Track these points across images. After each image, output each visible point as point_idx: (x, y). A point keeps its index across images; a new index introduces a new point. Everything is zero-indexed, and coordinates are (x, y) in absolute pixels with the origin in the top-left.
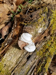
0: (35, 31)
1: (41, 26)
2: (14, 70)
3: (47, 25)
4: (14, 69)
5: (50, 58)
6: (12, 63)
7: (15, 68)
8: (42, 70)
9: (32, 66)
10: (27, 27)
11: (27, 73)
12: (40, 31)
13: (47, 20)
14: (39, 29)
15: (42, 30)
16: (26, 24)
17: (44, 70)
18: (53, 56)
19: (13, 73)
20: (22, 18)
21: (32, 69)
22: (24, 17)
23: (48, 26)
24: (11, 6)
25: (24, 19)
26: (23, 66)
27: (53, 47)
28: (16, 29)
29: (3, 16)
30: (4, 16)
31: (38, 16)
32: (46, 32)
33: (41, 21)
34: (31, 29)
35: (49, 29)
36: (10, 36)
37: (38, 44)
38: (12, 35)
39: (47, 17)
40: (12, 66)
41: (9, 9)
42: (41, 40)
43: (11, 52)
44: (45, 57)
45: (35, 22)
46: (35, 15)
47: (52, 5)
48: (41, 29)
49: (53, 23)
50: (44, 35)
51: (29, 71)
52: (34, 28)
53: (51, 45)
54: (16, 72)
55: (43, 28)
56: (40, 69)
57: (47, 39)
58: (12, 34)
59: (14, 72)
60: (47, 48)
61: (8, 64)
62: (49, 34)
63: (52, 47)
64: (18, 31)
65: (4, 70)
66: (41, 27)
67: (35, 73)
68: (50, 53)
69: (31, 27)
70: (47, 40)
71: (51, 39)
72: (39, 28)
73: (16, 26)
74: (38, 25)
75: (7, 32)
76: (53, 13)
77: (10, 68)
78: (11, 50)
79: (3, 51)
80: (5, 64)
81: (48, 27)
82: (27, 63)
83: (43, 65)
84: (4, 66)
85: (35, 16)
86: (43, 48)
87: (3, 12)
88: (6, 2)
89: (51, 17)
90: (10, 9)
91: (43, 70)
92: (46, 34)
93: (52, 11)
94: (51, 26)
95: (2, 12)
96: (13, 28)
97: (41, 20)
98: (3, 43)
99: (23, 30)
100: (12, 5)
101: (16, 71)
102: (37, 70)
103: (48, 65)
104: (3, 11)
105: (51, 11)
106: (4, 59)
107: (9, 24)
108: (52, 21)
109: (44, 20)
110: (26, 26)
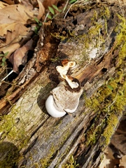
0: (83, 54)
1: (95, 44)
2: (36, 131)
3: (109, 44)
4: (37, 129)
5: (115, 116)
6: (34, 117)
7: (40, 127)
8: (97, 141)
9: (76, 127)
10: (65, 44)
11: (65, 142)
12: (93, 54)
13: (109, 33)
14: (92, 52)
15: (98, 53)
16: (64, 38)
17: (102, 139)
18: (122, 113)
19: (33, 138)
20: (56, 25)
21: (75, 135)
22: (60, 23)
23: (111, 46)
24: (33, 9)
25: (59, 26)
26: (57, 125)
27: (122, 93)
28: (44, 50)
29: (16, 29)
30: (19, 28)
31: (88, 23)
32: (107, 59)
33: (95, 33)
34: (73, 49)
35: (113, 53)
36: (31, 66)
37: (88, 83)
38: (35, 62)
39: (108, 28)
40: (32, 124)
41: (28, 16)
42: (95, 74)
43: (31, 96)
44: (105, 113)
45: (82, 34)
46: (82, 20)
47: (121, 7)
48: (95, 51)
49: (123, 42)
50: (101, 66)
51: (68, 138)
52: (80, 47)
53: (117, 90)
54: (41, 137)
55: (99, 48)
56: (92, 137)
57: (108, 75)
58: (33, 62)
59: (36, 135)
60: (109, 94)
61: (24, 118)
62: (113, 65)
63: (120, 94)
64: (47, 54)
65: (17, 130)
66: (96, 46)
67: (82, 146)
68: (115, 106)
69: (73, 44)
70: (108, 77)
71: (118, 76)
72: (91, 48)
73: (42, 44)
74: (90, 42)
75: (23, 58)
76: (121, 21)
77: (29, 127)
78: (31, 91)
79: (15, 94)
80: (19, 119)
81: (110, 49)
82: (64, 120)
83: (100, 130)
84: (16, 121)
85: (83, 22)
86: (100, 93)
87: (17, 21)
88: (24, 2)
89: (117, 30)
90: (32, 15)
91: (100, 140)
92: (107, 63)
93: (120, 17)
94: (117, 48)
95: (13, 21)
96: (36, 50)
97: (94, 31)
98: (16, 79)
99: (58, 50)
100: (36, 9)
101: (41, 134)
102: (86, 140)
103: (111, 131)
104: (16, 18)
105: (117, 17)
106: (16, 108)
107: (30, 43)
108: (119, 37)
109: (101, 32)
110: (65, 42)
